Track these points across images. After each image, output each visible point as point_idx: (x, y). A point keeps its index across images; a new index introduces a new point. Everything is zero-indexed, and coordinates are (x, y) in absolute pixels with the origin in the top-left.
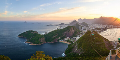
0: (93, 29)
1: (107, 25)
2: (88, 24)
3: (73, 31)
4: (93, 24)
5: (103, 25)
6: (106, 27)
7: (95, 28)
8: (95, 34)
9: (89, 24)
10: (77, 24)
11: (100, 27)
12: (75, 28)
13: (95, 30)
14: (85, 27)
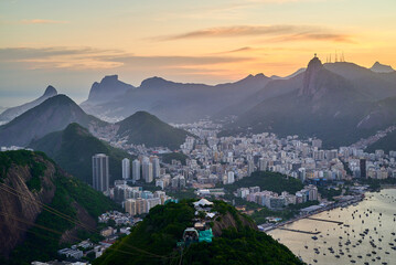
0: (229, 178)
1: (370, 149)
2: (182, 135)
3: (30, 199)
4: (234, 134)
5: (325, 147)
6: (354, 165)
7: (241, 173)
8: (225, 234)
9: (196, 127)
10: (73, 127)
11: (296, 167)
12: (51, 170)
13: (245, 192)
14: (149, 161)
